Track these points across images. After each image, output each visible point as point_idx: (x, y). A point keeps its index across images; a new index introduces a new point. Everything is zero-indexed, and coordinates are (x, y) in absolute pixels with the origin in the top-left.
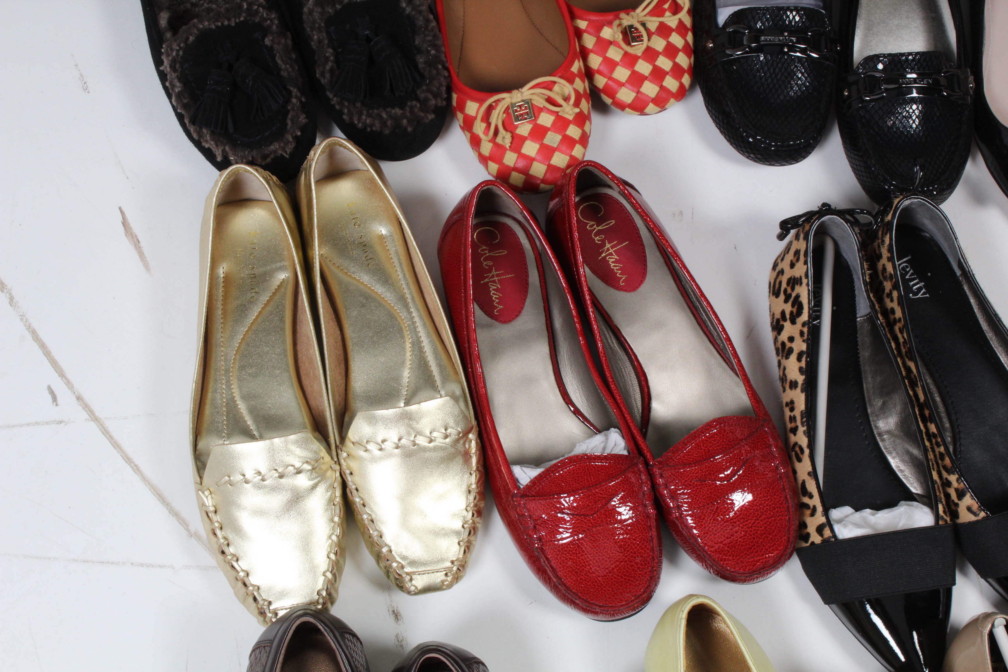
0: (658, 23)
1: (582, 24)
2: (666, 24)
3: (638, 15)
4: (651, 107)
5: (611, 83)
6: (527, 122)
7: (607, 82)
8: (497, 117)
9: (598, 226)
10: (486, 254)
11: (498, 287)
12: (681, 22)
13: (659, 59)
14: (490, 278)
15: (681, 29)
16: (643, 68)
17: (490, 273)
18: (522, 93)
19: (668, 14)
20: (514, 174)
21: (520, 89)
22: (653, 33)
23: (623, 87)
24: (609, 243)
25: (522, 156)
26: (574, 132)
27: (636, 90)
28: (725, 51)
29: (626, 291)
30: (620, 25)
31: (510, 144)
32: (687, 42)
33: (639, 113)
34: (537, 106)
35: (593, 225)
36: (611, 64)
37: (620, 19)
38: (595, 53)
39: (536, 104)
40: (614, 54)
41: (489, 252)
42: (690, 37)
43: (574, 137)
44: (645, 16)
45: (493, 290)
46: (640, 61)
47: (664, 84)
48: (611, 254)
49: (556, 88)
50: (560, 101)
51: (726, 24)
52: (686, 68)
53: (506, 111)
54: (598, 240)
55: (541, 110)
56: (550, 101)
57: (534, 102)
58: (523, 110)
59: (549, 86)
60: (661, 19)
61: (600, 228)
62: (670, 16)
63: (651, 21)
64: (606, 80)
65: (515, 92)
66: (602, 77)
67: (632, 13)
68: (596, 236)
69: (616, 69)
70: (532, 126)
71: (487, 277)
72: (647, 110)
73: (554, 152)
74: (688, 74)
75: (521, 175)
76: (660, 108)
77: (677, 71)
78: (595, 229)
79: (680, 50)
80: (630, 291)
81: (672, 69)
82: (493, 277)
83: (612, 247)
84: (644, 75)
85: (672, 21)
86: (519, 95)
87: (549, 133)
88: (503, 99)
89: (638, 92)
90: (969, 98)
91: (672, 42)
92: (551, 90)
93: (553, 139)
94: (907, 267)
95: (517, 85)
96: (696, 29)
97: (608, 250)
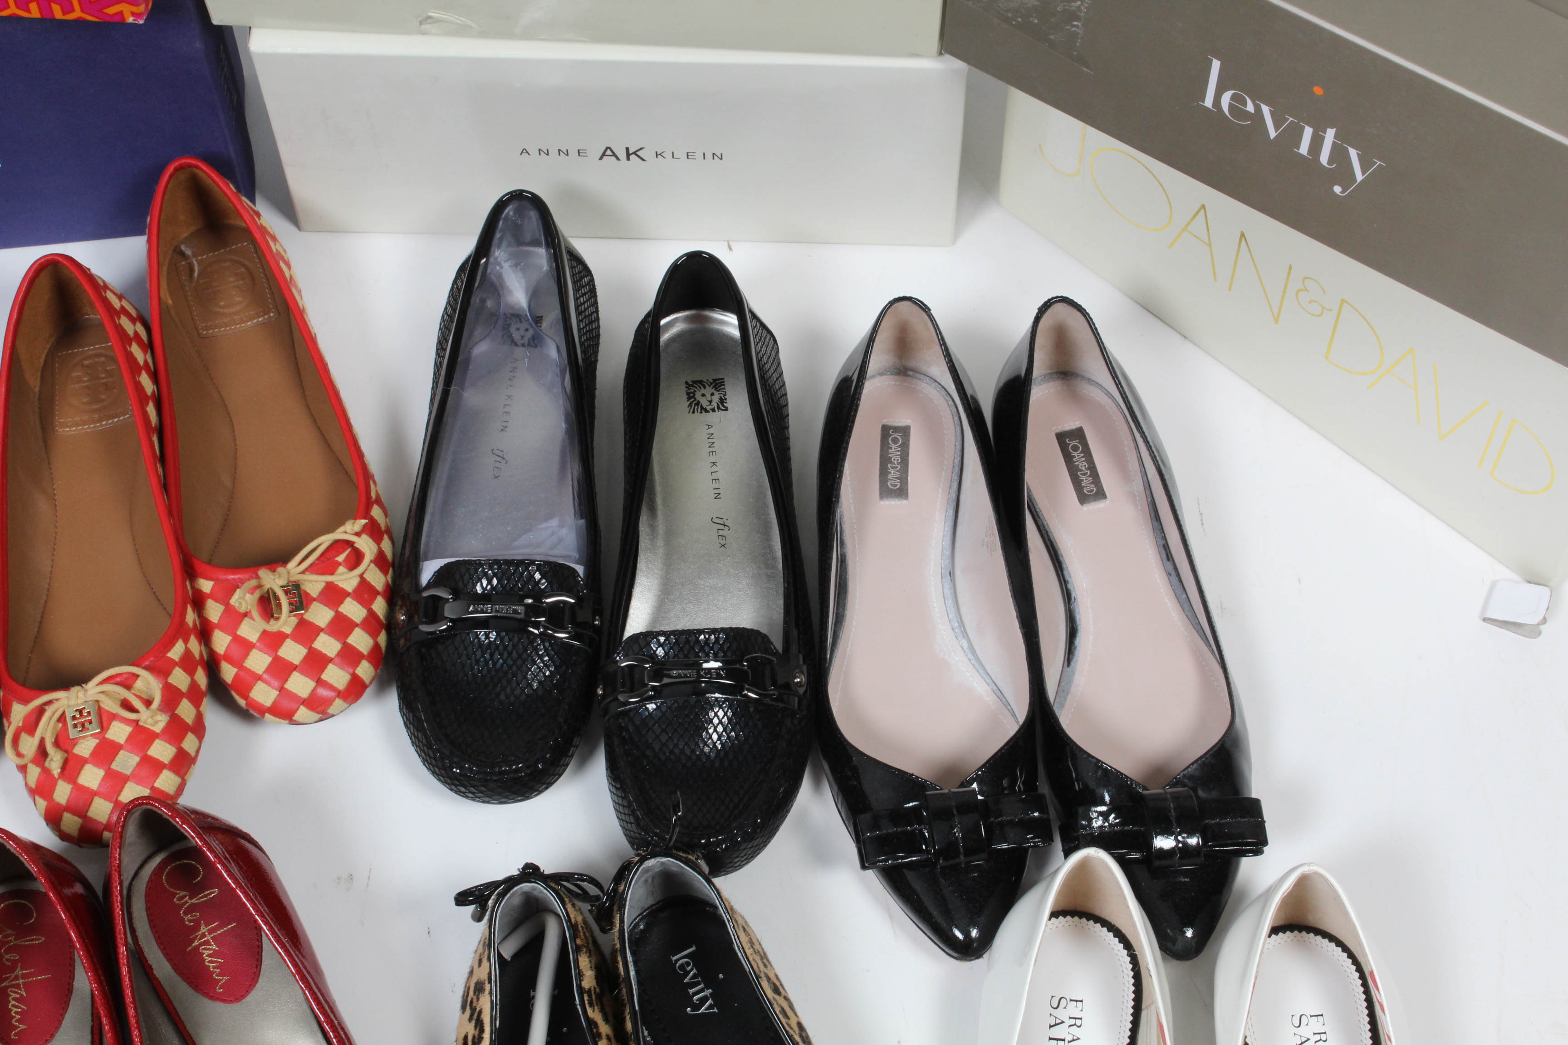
0: (324, 584)
1: (206, 586)
2: (338, 586)
3: (289, 573)
4: (303, 713)
5: (242, 674)
6: (92, 735)
7: (237, 675)
8: (47, 728)
9: (190, 899)
10: (11, 941)
11: (22, 996)
12: (363, 582)
13: (319, 638)
14: (12, 981)
15: (364, 592)
16: (293, 652)
17: (13, 972)
18: (86, 691)
19: (341, 569)
20: (67, 817)
21: (84, 685)
22: (314, 599)
23: (259, 682)
24: (206, 925)
25: (79, 789)
26: (162, 751)
27: (276, 684)
29: (224, 1001)
30: (259, 586)
31: (59, 770)
32: (372, 614)
33: (287, 722)
34: (108, 712)
35: (183, 897)
36: (247, 646)
37: (258, 577)
38: (223, 630)
39: (107, 708)
40: (250, 630)
41: (16, 939)
42: (379, 606)
43: (161, 759)
44: (303, 572)
45: (14, 999)
46: (289, 642)
47: (324, 676)
48: (207, 943)
49: (139, 684)
50: (137, 704)
51: (429, 585)
52: (365, 653)
53: (62, 718)
54: (190, 921)
55: (114, 717)
56: (127, 705)
57: (102, 705)
58: (86, 717)
59: (127, 683)
60: (329, 578)
61: (194, 901)
62: (346, 573)
63: (308, 581)
64: (236, 670)
65: (75, 690)
66: (230, 666)
67: (280, 569)
68: (186, 914)
69: (251, 654)
70: (97, 741)
71: (7, 978)
72: (296, 717)
73: (126, 783)
74: (370, 662)
75: (76, 818)
76: (318, 713)
77: (350, 656)
78: (186, 902)
79: (357, 625)
80: (231, 1002)
81: (340, 654)
82: (16, 978)
83: (210, 931)
84: (292, 664)
85: (347, 580)
86: (81, 694)
87: (121, 752)
88: (57, 700)
89: (282, 689)
90: (796, 699)
91: (345, 613)
92: (128, 687)
93: (126, 762)
94: (688, 964)
95: (79, 679)
96: (392, 595)
97: (203, 935)
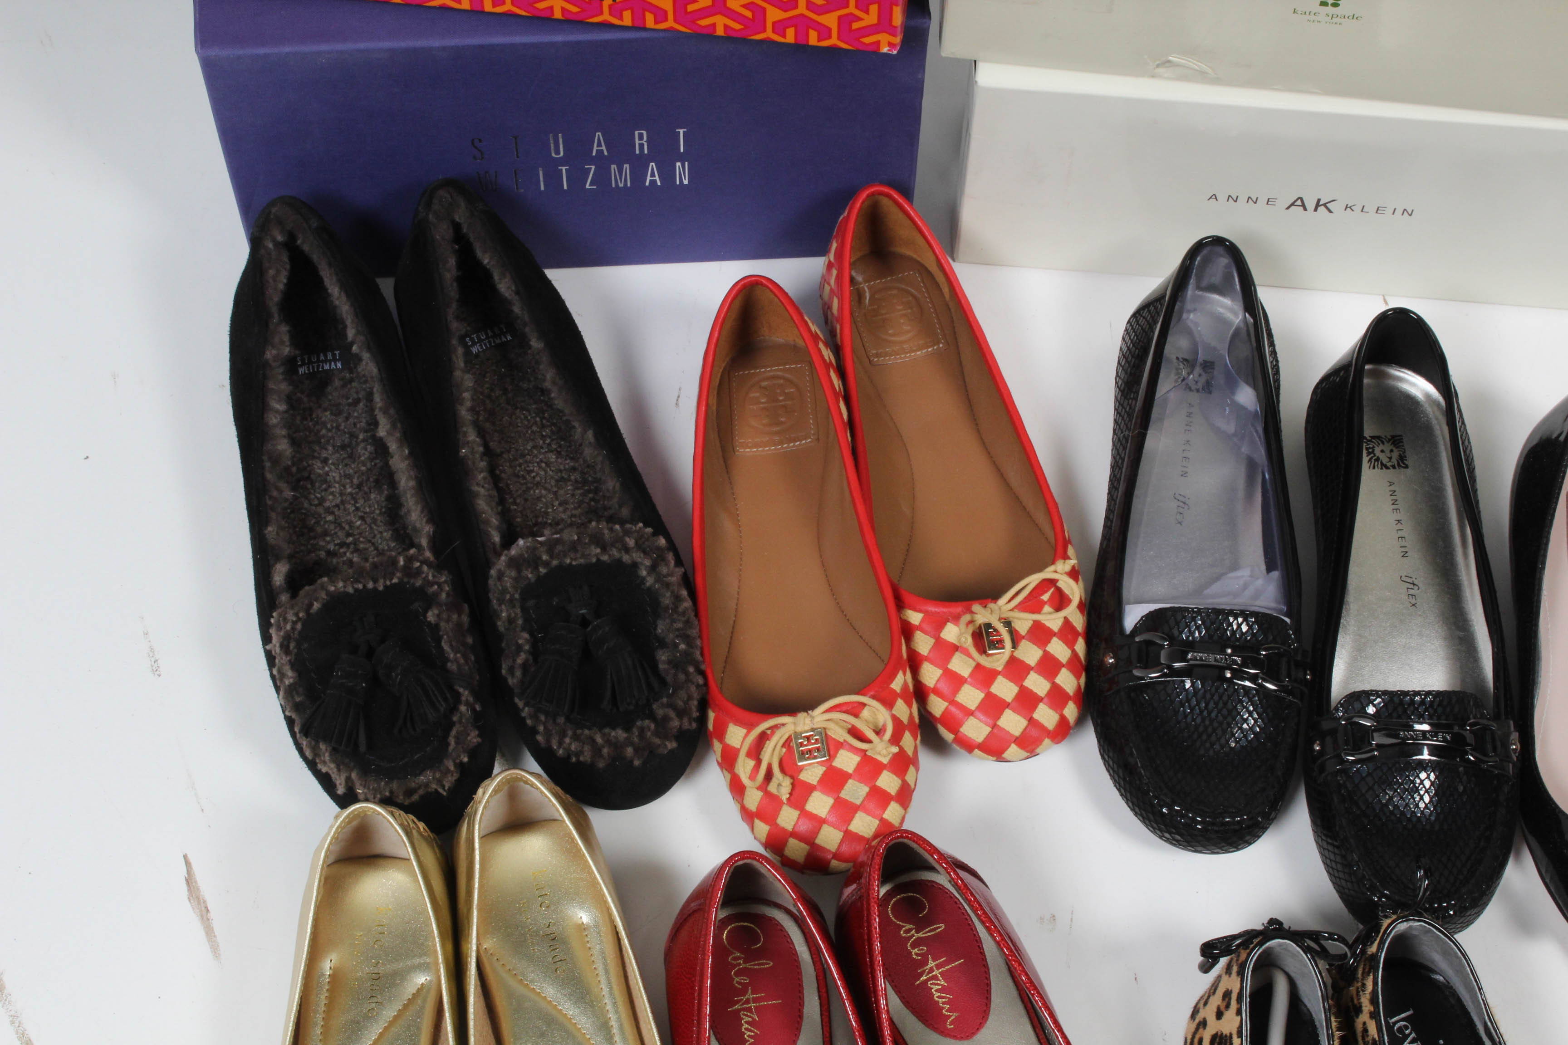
0: (1032, 622)
1: (915, 617)
2: (1044, 625)
3: (1000, 609)
4: (1013, 750)
5: (953, 709)
6: (818, 763)
7: (947, 708)
8: (771, 753)
9: (917, 932)
10: (740, 964)
11: (754, 1019)
12: (1067, 622)
13: (1029, 677)
14: (743, 1004)
15: (1067, 633)
16: (1005, 689)
17: (744, 995)
18: (812, 717)
19: (1047, 609)
20: (792, 842)
21: (810, 712)
22: (1023, 637)
23: (971, 717)
24: (934, 960)
25: (805, 814)
26: (888, 782)
27: (991, 722)
28: (1132, 671)
29: (955, 1037)
30: (971, 622)
31: (788, 796)
32: (1075, 654)
33: (995, 758)
34: (834, 739)
35: (911, 930)
36: (957, 681)
37: (972, 613)
38: (932, 662)
39: (833, 736)
40: (961, 665)
41: (745, 962)
42: (1080, 646)
43: (889, 791)
44: (1012, 610)
45: (746, 1022)
46: (1000, 679)
47: (1036, 715)
48: (935, 978)
49: (865, 713)
50: (870, 735)
51: (1136, 630)
52: (1071, 694)
53: (787, 743)
54: (917, 954)
55: (840, 745)
56: (855, 733)
57: (829, 733)
58: (813, 744)
59: (855, 710)
60: (1036, 617)
61: (920, 935)
62: (1050, 613)
63: (1019, 619)
64: (946, 704)
65: (802, 716)
66: (940, 700)
67: (991, 605)
68: (913, 947)
69: (963, 688)
70: (824, 769)
71: (738, 1002)
72: (1006, 755)
73: (856, 812)
74: (1075, 703)
75: (803, 845)
76: (1027, 752)
77: (1057, 697)
78: (913, 936)
79: (1063, 666)
80: (961, 1038)
81: (1049, 694)
82: (747, 1001)
83: (938, 967)
84: (1004, 701)
85: (1053, 620)
86: (808, 721)
87: (850, 781)
88: (783, 725)
89: (994, 726)
90: (1511, 765)
91: (1052, 652)
92: (856, 716)
93: (855, 791)
94: (1406, 1027)
95: (808, 705)
96: (1090, 635)
97: (931, 970)
